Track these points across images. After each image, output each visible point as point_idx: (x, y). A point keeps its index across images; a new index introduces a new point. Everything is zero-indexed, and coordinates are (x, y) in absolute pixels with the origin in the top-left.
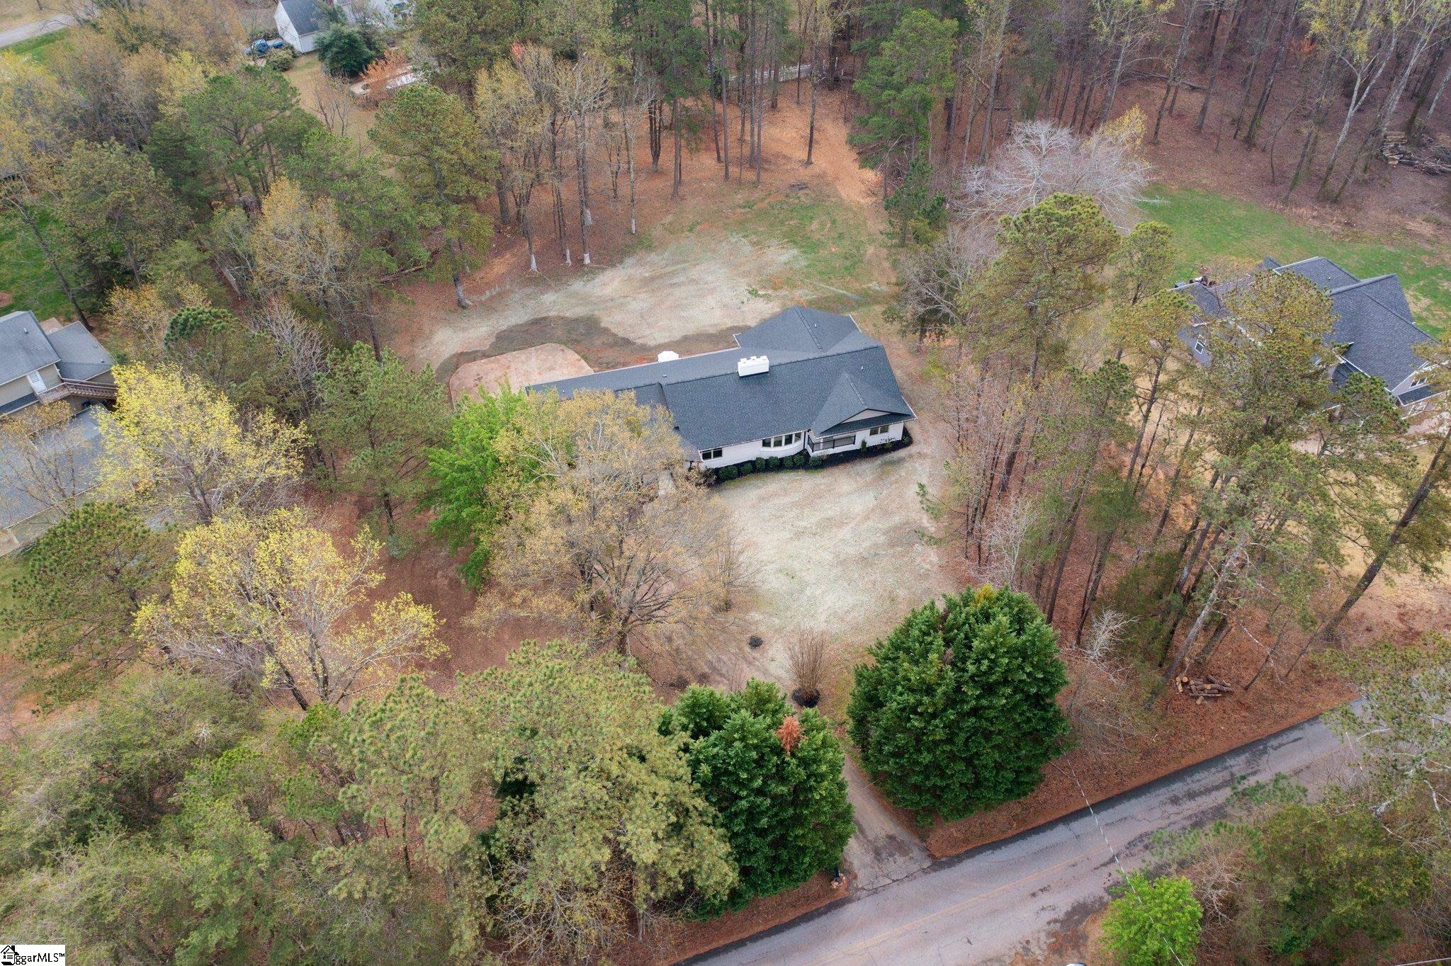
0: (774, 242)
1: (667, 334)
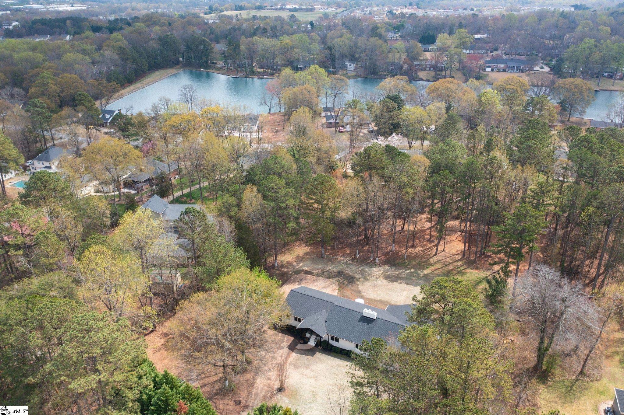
1: (375, 296)
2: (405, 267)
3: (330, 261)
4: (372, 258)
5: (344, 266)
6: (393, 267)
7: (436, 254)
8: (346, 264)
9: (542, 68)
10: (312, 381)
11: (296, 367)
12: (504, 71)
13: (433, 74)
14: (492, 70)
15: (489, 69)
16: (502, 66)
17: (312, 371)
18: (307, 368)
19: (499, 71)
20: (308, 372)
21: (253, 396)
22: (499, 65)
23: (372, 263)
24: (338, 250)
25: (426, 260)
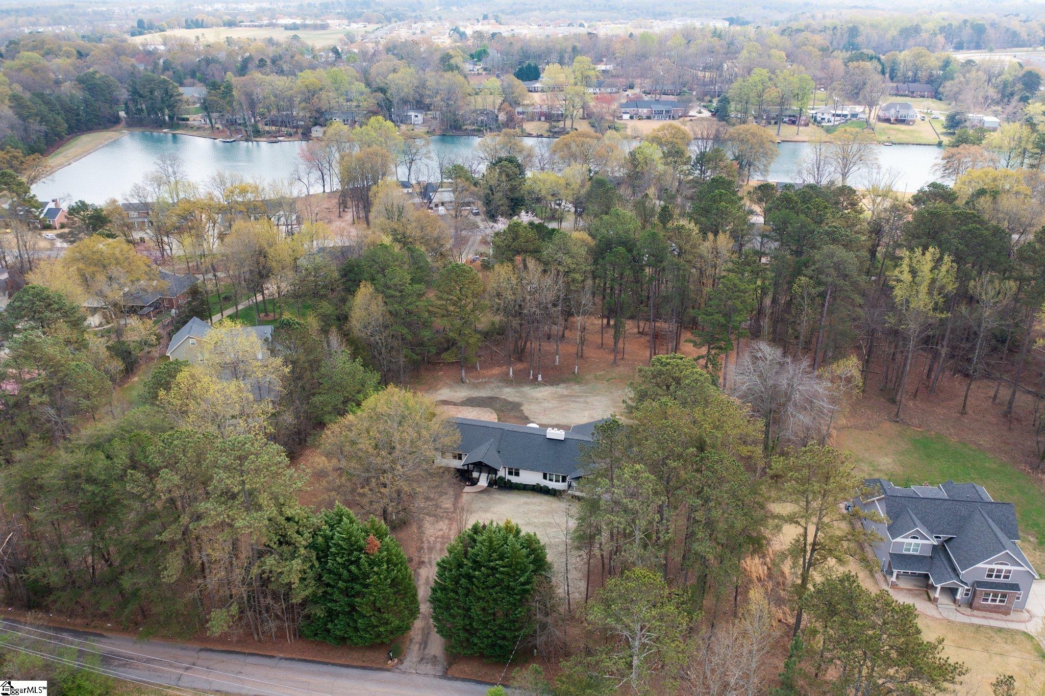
1: (549, 421)
2: (578, 383)
3: (475, 386)
4: (531, 377)
5: (496, 390)
6: (562, 385)
7: (615, 363)
8: (498, 387)
9: (700, 112)
12: (649, 118)
13: (546, 125)
14: (631, 118)
15: (626, 117)
16: (645, 110)
19: (640, 118)
21: (426, 551)
22: (640, 110)
23: (534, 382)
24: (482, 372)
25: (603, 372)
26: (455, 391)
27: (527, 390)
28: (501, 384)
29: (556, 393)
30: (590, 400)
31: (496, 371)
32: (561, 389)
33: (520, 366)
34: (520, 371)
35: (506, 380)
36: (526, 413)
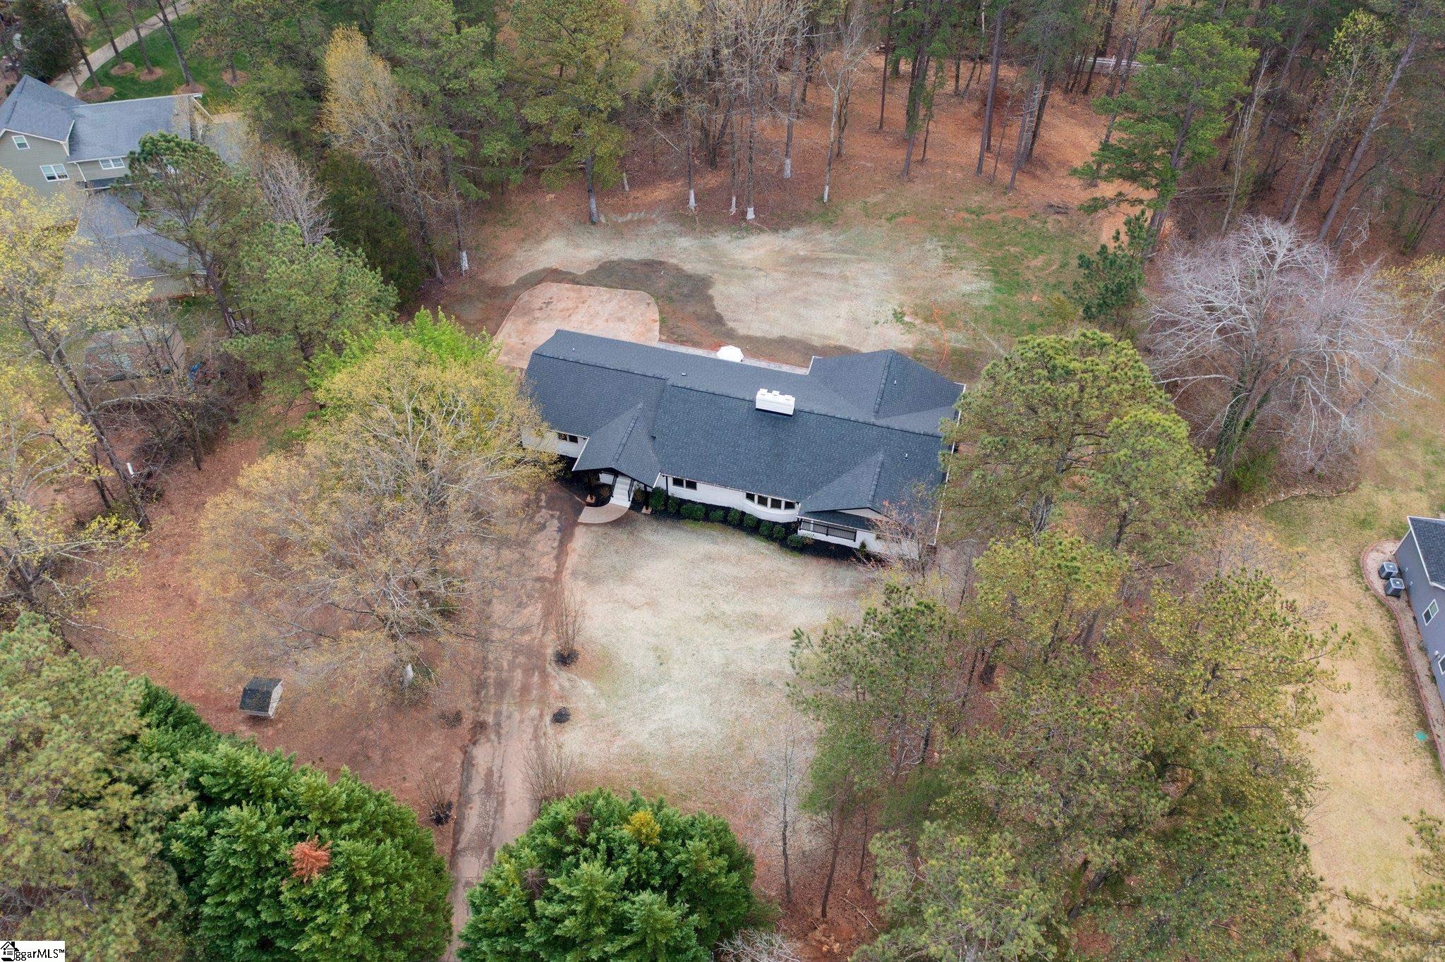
0: (975, 265)
1: (766, 327)
2: (829, 224)
3: (618, 232)
4: (733, 210)
5: (661, 242)
6: (796, 231)
7: (906, 174)
8: (665, 234)
10: (645, 615)
11: (592, 580)
17: (639, 585)
18: (623, 579)
20: (629, 591)
21: (492, 692)
23: (738, 223)
24: (635, 194)
25: (880, 196)
26: (578, 246)
27: (723, 241)
28: (671, 227)
29: (781, 251)
30: (852, 270)
31: (662, 192)
32: (792, 242)
33: (712, 180)
34: (712, 192)
35: (680, 217)
36: (720, 306)
